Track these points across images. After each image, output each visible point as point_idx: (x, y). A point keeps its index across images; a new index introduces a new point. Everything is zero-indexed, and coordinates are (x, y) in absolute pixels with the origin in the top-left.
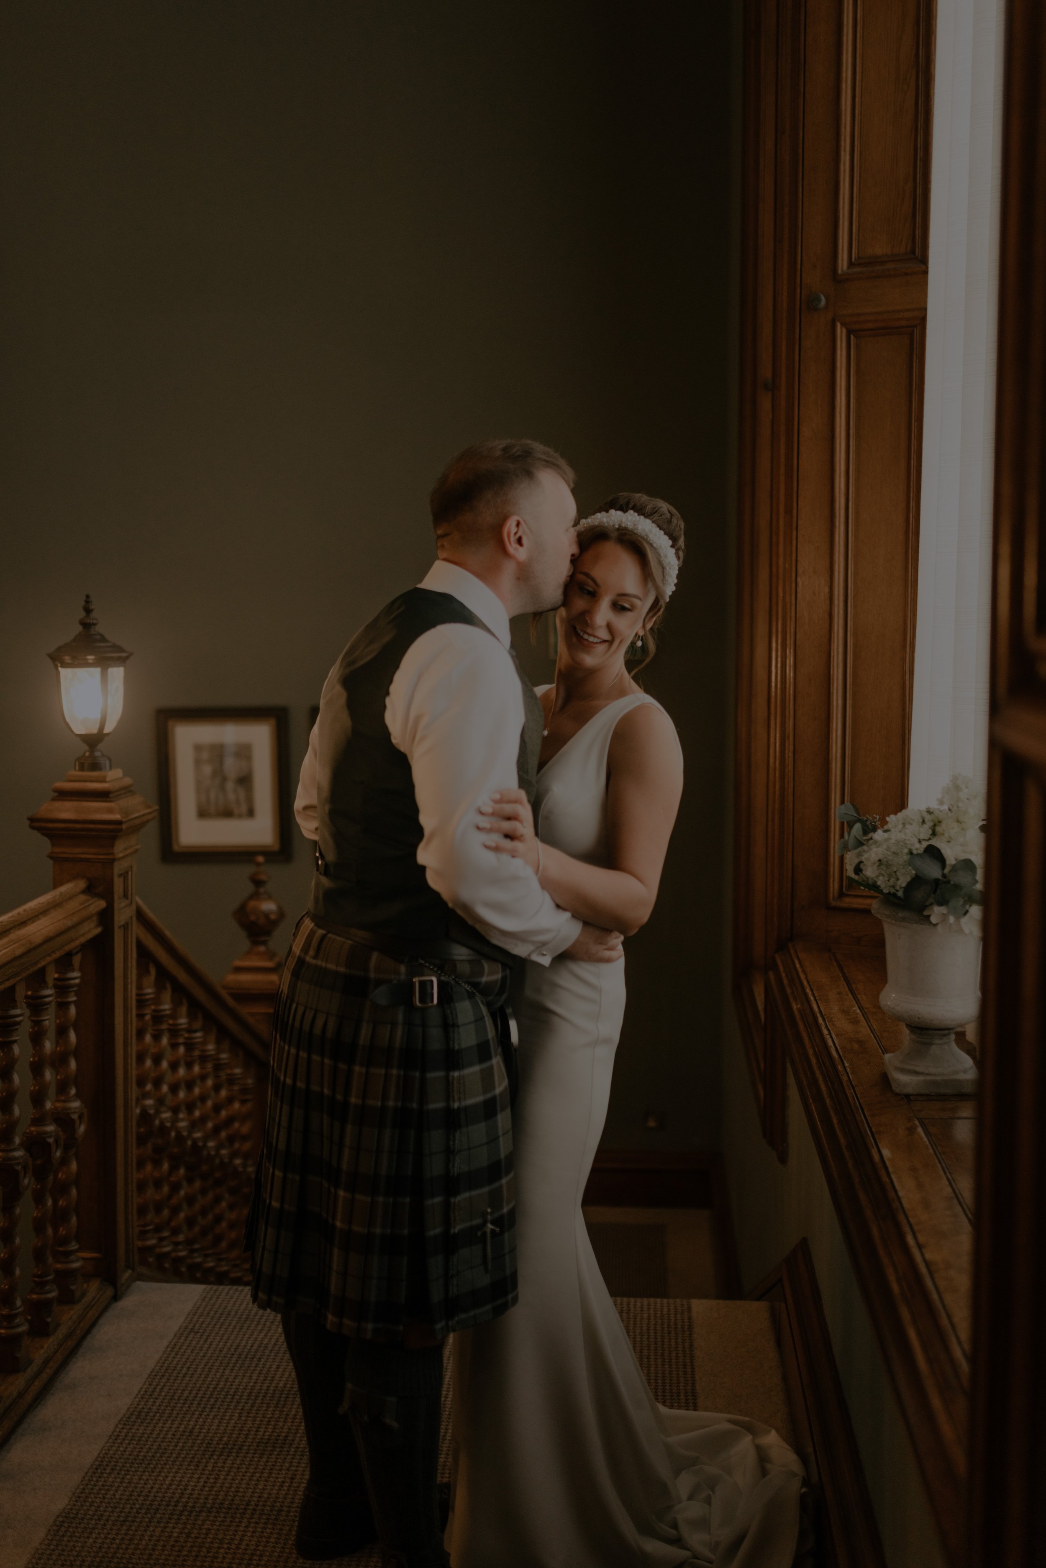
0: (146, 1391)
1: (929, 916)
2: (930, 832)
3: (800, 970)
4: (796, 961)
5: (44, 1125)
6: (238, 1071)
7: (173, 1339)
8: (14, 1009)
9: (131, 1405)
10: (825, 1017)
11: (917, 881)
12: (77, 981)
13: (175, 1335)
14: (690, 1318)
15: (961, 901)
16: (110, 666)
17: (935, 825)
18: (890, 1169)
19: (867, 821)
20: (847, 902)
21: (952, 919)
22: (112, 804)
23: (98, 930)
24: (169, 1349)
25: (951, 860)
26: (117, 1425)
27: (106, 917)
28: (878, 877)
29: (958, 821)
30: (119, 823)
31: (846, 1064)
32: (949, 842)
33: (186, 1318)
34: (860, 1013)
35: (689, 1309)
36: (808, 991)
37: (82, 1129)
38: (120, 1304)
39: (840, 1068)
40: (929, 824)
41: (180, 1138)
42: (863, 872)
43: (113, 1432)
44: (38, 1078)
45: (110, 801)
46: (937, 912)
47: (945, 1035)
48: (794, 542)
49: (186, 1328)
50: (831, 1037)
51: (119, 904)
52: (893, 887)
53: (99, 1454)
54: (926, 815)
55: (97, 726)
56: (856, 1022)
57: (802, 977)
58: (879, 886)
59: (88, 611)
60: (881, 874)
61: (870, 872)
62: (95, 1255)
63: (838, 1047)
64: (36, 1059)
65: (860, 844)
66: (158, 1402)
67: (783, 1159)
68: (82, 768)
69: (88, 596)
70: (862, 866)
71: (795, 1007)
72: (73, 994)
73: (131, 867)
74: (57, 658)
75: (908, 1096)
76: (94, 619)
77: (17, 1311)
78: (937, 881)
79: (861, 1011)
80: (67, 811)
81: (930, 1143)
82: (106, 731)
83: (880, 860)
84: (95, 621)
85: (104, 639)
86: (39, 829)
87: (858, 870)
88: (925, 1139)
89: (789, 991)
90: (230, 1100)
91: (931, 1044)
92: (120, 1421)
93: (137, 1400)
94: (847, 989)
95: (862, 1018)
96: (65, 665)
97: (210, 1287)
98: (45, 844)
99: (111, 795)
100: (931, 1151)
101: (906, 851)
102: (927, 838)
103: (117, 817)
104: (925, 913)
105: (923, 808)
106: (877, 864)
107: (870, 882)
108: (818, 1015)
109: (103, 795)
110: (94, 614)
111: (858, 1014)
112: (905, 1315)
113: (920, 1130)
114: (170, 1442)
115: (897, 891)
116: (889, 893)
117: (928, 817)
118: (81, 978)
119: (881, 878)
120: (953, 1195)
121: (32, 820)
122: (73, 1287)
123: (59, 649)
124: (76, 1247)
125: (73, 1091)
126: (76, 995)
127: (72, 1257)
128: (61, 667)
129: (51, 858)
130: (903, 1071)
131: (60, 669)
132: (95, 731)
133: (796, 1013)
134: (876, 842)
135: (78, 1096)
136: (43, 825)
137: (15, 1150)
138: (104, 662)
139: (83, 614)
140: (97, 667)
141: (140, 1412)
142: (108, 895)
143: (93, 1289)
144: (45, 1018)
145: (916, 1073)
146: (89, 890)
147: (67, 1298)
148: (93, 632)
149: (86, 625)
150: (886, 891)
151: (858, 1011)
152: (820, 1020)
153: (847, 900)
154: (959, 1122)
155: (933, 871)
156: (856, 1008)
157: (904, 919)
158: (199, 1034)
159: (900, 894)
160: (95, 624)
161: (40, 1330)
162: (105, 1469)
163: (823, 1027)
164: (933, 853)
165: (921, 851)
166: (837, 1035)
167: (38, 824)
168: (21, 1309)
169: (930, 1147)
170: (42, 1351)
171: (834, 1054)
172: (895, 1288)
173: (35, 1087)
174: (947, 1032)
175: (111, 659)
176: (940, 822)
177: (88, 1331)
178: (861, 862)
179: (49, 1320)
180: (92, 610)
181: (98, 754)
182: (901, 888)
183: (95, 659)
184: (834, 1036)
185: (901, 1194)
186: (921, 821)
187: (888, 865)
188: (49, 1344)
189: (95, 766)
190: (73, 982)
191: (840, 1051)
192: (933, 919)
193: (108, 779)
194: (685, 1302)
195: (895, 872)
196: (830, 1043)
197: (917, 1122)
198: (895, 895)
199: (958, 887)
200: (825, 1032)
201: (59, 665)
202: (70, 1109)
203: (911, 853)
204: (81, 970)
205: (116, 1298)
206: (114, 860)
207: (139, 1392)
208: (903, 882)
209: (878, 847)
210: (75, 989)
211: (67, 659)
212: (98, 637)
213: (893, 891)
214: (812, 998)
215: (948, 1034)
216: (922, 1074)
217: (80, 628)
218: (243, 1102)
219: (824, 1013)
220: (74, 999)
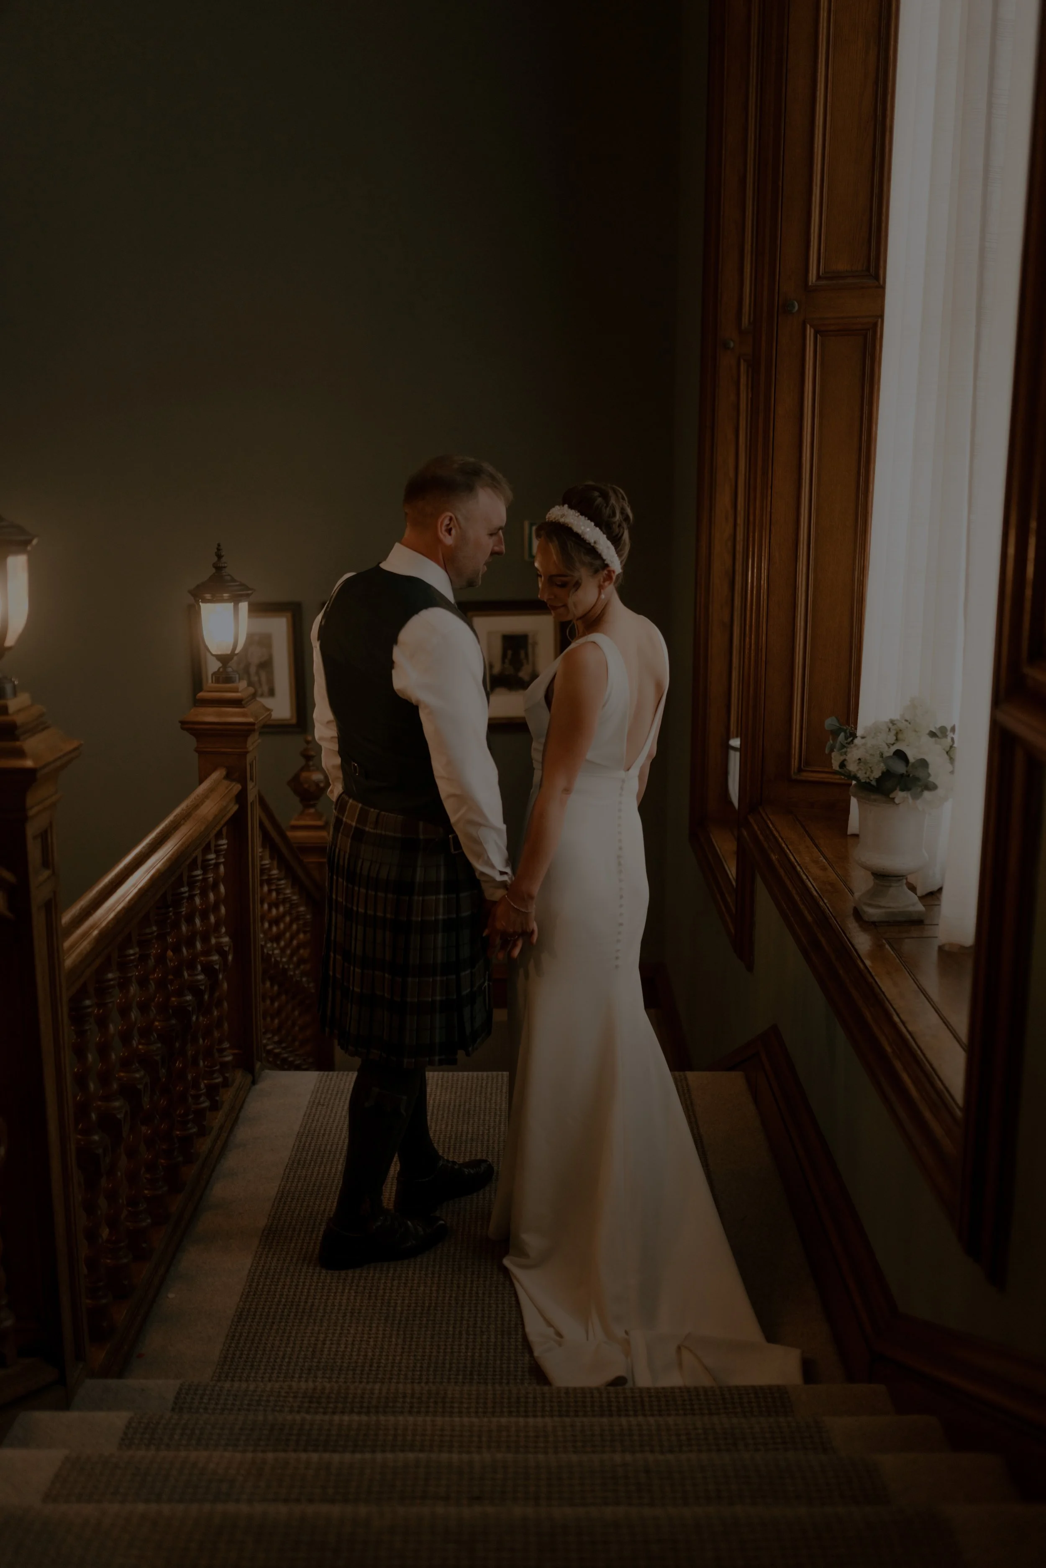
0: (298, 1147)
1: (894, 799)
2: (895, 738)
3: (773, 829)
4: (769, 822)
5: (210, 956)
6: (302, 909)
7: (306, 1110)
8: (196, 870)
9: (291, 1156)
10: (801, 865)
11: (887, 774)
12: (225, 847)
13: (307, 1108)
14: (687, 1085)
15: (919, 789)
16: (240, 601)
17: (897, 733)
18: (873, 974)
19: (847, 729)
20: (805, 776)
21: (910, 800)
22: (245, 709)
23: (236, 807)
24: (306, 1117)
25: (911, 760)
26: (285, 1170)
27: (241, 798)
28: (858, 771)
29: (915, 731)
30: (253, 724)
31: (826, 901)
32: (908, 746)
33: (312, 1096)
34: (826, 862)
35: (686, 1079)
36: (783, 845)
37: (230, 958)
38: (258, 1087)
39: (821, 903)
40: (893, 732)
41: (277, 962)
42: (848, 768)
43: (284, 1174)
44: (205, 921)
45: (244, 707)
46: (899, 795)
47: (899, 880)
48: (769, 498)
49: (314, 1102)
50: (809, 880)
51: (250, 785)
52: (869, 778)
53: (279, 1189)
54: (890, 725)
55: (231, 647)
56: (824, 869)
57: (777, 835)
58: (859, 777)
59: (219, 557)
60: (860, 769)
61: (852, 767)
62: (236, 1051)
63: (817, 889)
64: (204, 906)
65: (843, 747)
66: (310, 1153)
67: (750, 967)
68: (217, 681)
69: (219, 545)
70: (845, 763)
71: (774, 857)
72: (222, 857)
73: (255, 757)
74: (199, 593)
75: (874, 923)
76: (225, 563)
77: (202, 1092)
78: (902, 775)
79: (826, 860)
80: (209, 716)
81: (896, 955)
82: (237, 652)
83: (860, 759)
84: (225, 565)
85: (233, 580)
86: (187, 730)
87: (843, 765)
88: (892, 952)
89: (766, 845)
90: (298, 932)
91: (890, 886)
92: (286, 1167)
93: (294, 1152)
94: (812, 844)
95: (828, 866)
96: (205, 601)
97: (322, 1073)
98: (191, 741)
99: (243, 702)
100: (898, 961)
101: (878, 752)
102: (892, 743)
103: (251, 720)
104: (891, 796)
105: (887, 719)
106: (858, 762)
107: (852, 774)
108: (796, 864)
109: (237, 703)
110: (223, 560)
111: (824, 863)
112: (898, 1066)
113: (887, 946)
114: (327, 1179)
115: (871, 781)
116: (865, 782)
117: (893, 728)
118: (228, 844)
119: (860, 772)
120: (918, 990)
121: (183, 723)
122: (227, 1075)
123: (198, 586)
124: (228, 1046)
125: (223, 930)
126: (224, 857)
127: (225, 1053)
128: (202, 602)
129: (196, 751)
130: (870, 905)
131: (200, 603)
132: (229, 652)
133: (776, 863)
134: (856, 745)
135: (226, 933)
136: (191, 726)
137: (197, 975)
138: (236, 599)
139: (216, 559)
140: (231, 602)
141: (299, 1161)
142: (243, 781)
143: (239, 1077)
144: (209, 876)
145: (880, 907)
146: (228, 777)
147: (226, 1084)
148: (224, 574)
149: (218, 568)
150: (863, 781)
151: (824, 861)
152: (798, 868)
153: (805, 774)
154: (907, 940)
155: (900, 768)
156: (822, 858)
157: (875, 800)
158: (283, 882)
159: (874, 783)
160: (225, 567)
161: (215, 1106)
162: (286, 1199)
163: (802, 873)
164: (900, 755)
165: (891, 754)
166: (813, 879)
167: (187, 726)
168: (204, 1091)
169: (896, 958)
170: (217, 1120)
171: (815, 893)
172: (888, 1049)
173: (202, 928)
174: (902, 878)
175: (241, 595)
176: (901, 730)
177: (241, 1107)
178: (845, 760)
179: (217, 1098)
180: (223, 556)
181: (230, 670)
182: (874, 778)
183: (229, 596)
184: (811, 880)
185: (883, 989)
186: (888, 730)
187: (866, 763)
188: (220, 1115)
189: (228, 680)
190: (222, 847)
191: (818, 891)
192: (897, 801)
193: (239, 690)
194: (681, 1073)
195: (870, 768)
196: (810, 886)
197: (884, 941)
198: (869, 783)
199: (917, 779)
200: (804, 877)
201: (200, 601)
202: (221, 943)
203: (882, 755)
204: (227, 838)
205: (254, 1082)
206: (247, 752)
207: (294, 1147)
208: (877, 774)
209: (858, 749)
210: (223, 853)
211: (208, 596)
212: (229, 578)
213: (868, 780)
214: (788, 851)
215: (902, 880)
216: (884, 907)
217: (214, 570)
218: (305, 933)
219: (800, 863)
220: (223, 860)
